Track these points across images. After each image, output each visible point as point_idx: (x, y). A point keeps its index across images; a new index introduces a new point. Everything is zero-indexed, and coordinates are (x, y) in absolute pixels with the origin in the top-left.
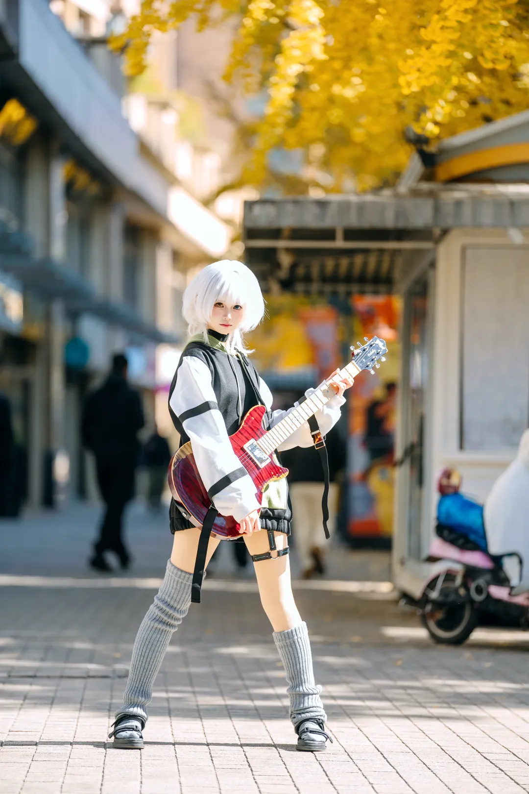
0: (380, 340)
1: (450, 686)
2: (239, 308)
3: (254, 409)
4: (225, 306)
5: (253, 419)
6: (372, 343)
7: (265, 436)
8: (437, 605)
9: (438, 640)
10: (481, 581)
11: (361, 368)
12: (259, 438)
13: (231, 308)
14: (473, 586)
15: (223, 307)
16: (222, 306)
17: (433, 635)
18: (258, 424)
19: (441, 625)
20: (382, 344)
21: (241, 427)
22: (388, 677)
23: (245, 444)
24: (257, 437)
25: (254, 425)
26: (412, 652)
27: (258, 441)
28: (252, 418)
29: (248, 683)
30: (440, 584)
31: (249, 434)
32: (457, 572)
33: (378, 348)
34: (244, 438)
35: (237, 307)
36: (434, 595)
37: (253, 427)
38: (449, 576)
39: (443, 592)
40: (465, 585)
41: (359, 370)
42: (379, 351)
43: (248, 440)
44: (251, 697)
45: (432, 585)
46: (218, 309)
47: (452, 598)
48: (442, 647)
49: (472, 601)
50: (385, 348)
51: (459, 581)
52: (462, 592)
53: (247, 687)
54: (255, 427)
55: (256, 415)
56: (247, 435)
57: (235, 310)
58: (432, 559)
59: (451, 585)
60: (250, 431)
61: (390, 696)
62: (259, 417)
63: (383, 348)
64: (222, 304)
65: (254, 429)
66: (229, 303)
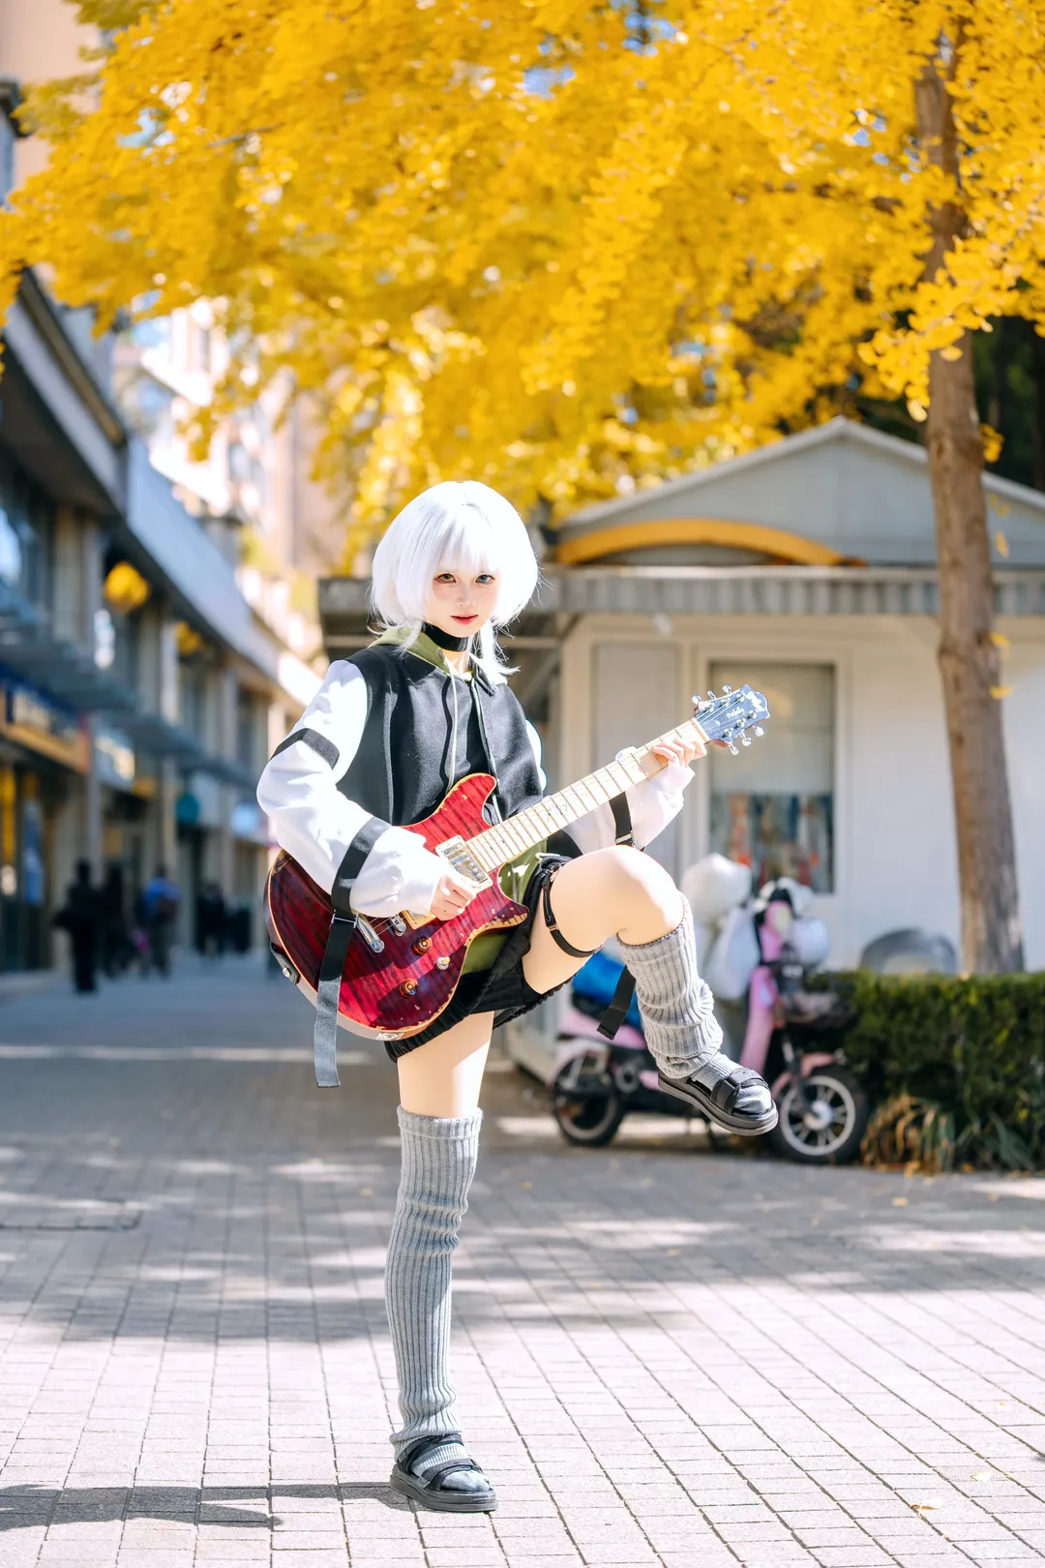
0: (756, 695)
1: (609, 1234)
2: (489, 579)
3: (470, 781)
4: (459, 578)
5: (466, 798)
6: (738, 696)
7: (485, 833)
8: (573, 1097)
9: (574, 1142)
10: (630, 1067)
11: (710, 735)
12: (473, 836)
13: (472, 581)
14: (619, 1072)
15: (455, 581)
16: (452, 579)
17: (565, 1134)
18: (474, 809)
19: (578, 1122)
20: (760, 701)
21: (437, 811)
22: (517, 1217)
23: (439, 843)
24: (468, 835)
25: (466, 811)
26: (542, 1161)
27: (469, 842)
28: (464, 796)
29: (312, 1239)
30: (576, 1070)
31: (452, 825)
32: (597, 1054)
33: (749, 704)
34: (440, 833)
35: (482, 578)
36: (569, 1084)
37: (462, 815)
38: (589, 1059)
39: (582, 1081)
40: (609, 1071)
41: (704, 738)
42: (751, 712)
43: (448, 837)
44: (309, 1280)
45: (565, 1071)
46: (445, 587)
47: (591, 1088)
48: (579, 1151)
49: (618, 1092)
50: (763, 710)
51: (601, 1066)
52: (605, 1080)
53: (307, 1252)
54: (467, 814)
55: (472, 791)
56: (446, 827)
57: (481, 584)
58: (566, 1037)
59: (590, 1071)
60: (454, 820)
61: (524, 1263)
62: (478, 796)
63: (760, 709)
64: (451, 576)
65: (465, 819)
66: (467, 573)
